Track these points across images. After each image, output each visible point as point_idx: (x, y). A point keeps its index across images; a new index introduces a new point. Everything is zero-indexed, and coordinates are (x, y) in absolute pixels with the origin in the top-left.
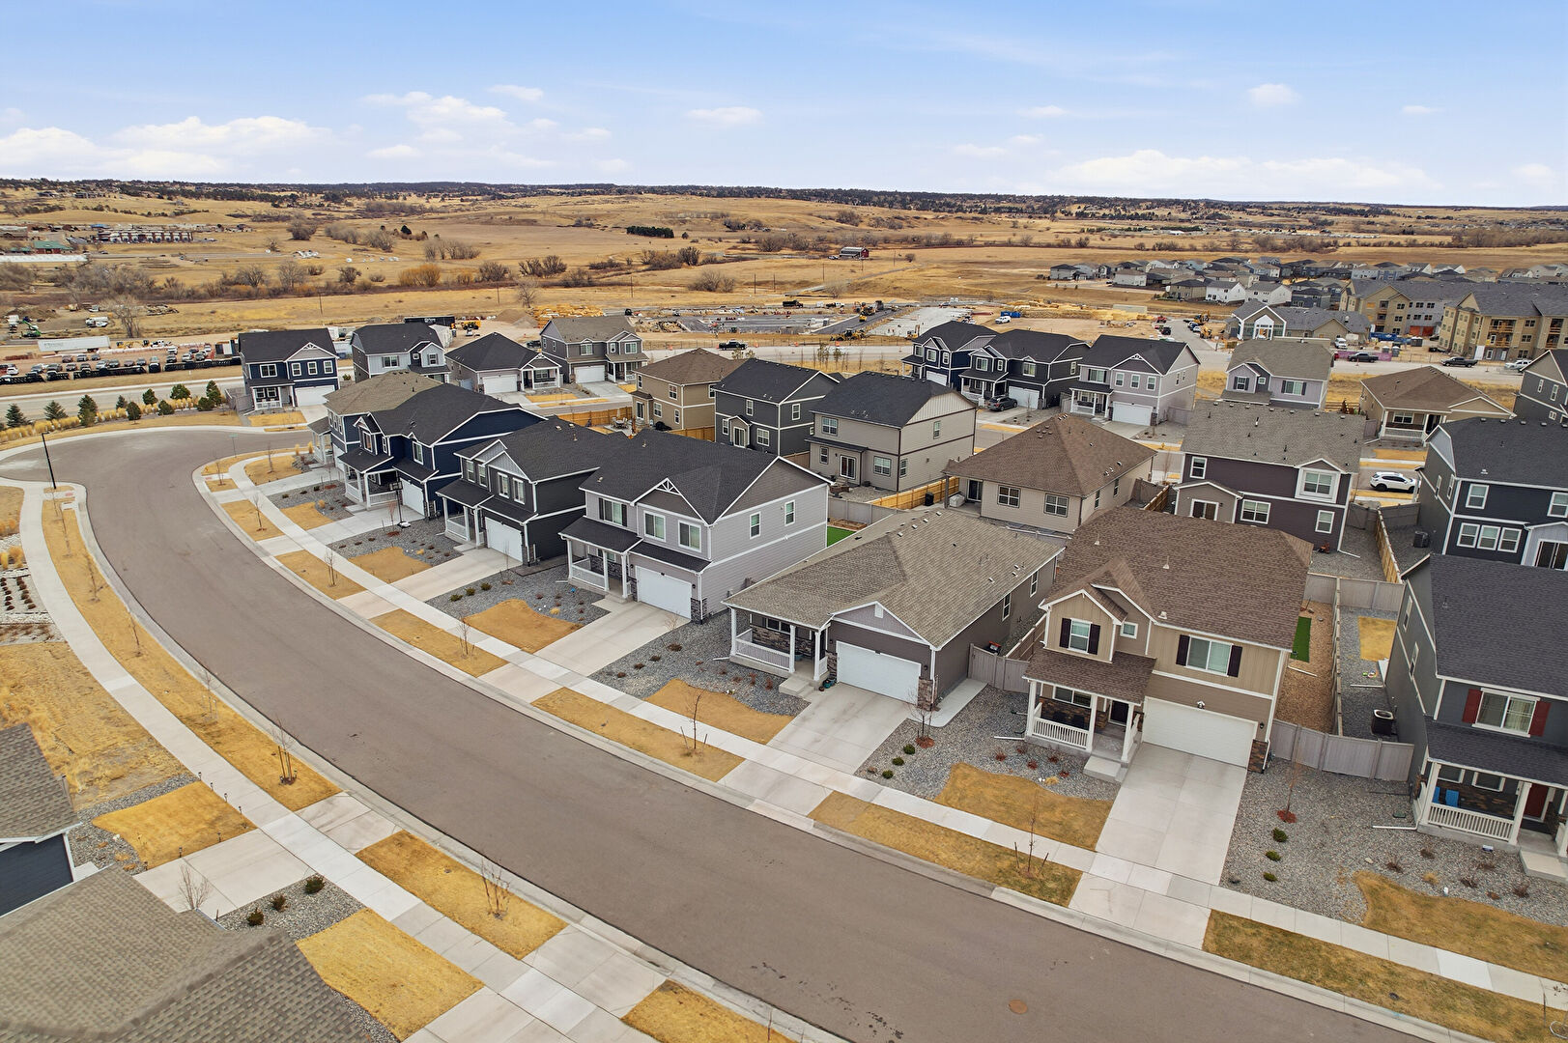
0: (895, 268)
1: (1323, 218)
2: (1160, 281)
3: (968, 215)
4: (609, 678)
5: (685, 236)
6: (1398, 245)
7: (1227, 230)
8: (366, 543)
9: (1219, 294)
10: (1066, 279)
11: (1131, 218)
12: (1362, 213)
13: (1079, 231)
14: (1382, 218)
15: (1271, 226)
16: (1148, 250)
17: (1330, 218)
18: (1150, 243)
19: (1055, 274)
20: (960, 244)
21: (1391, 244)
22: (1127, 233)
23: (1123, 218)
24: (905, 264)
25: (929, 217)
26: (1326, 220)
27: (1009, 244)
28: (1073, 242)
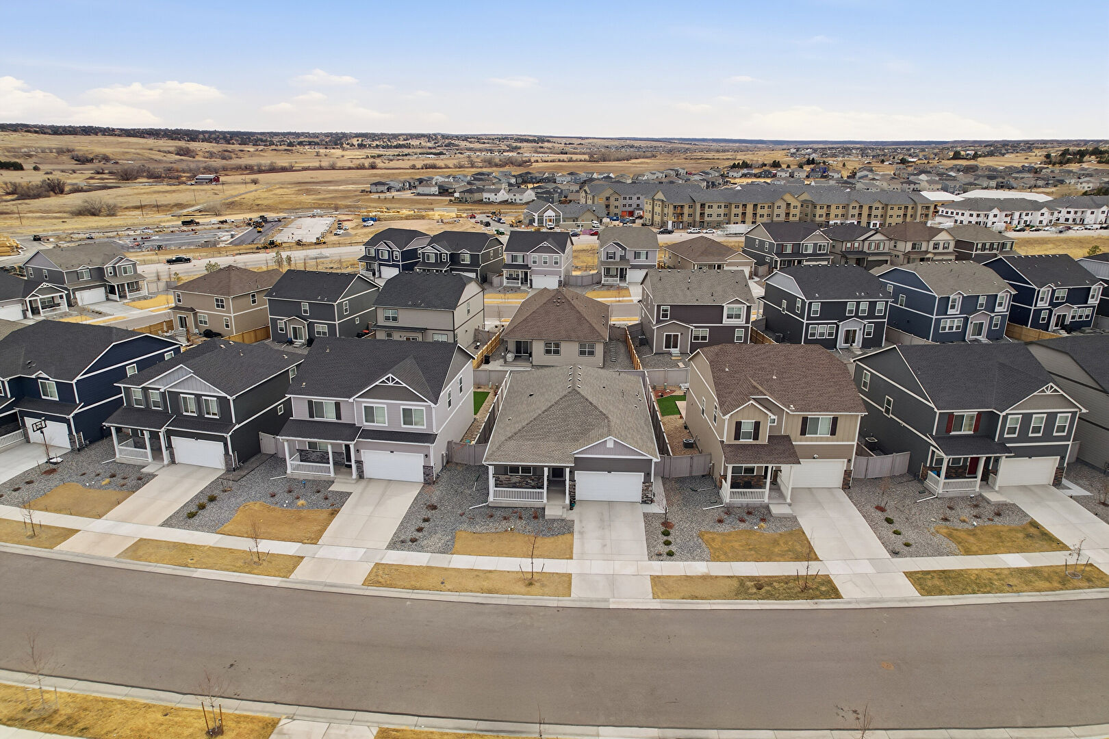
0: (247, 191)
1: (514, 145)
2: (447, 190)
3: (280, 148)
4: (406, 545)
5: (36, 169)
6: (563, 161)
7: (461, 153)
8: (25, 487)
9: (492, 197)
10: (382, 192)
11: (396, 147)
12: (534, 141)
13: (365, 157)
14: (546, 144)
15: (487, 150)
16: (418, 169)
17: (519, 144)
18: (419, 164)
19: (374, 188)
20: (284, 169)
21: (559, 161)
22: (399, 158)
23: (390, 147)
24: (253, 187)
25: (252, 150)
26: (516, 146)
27: (321, 168)
28: (367, 165)
